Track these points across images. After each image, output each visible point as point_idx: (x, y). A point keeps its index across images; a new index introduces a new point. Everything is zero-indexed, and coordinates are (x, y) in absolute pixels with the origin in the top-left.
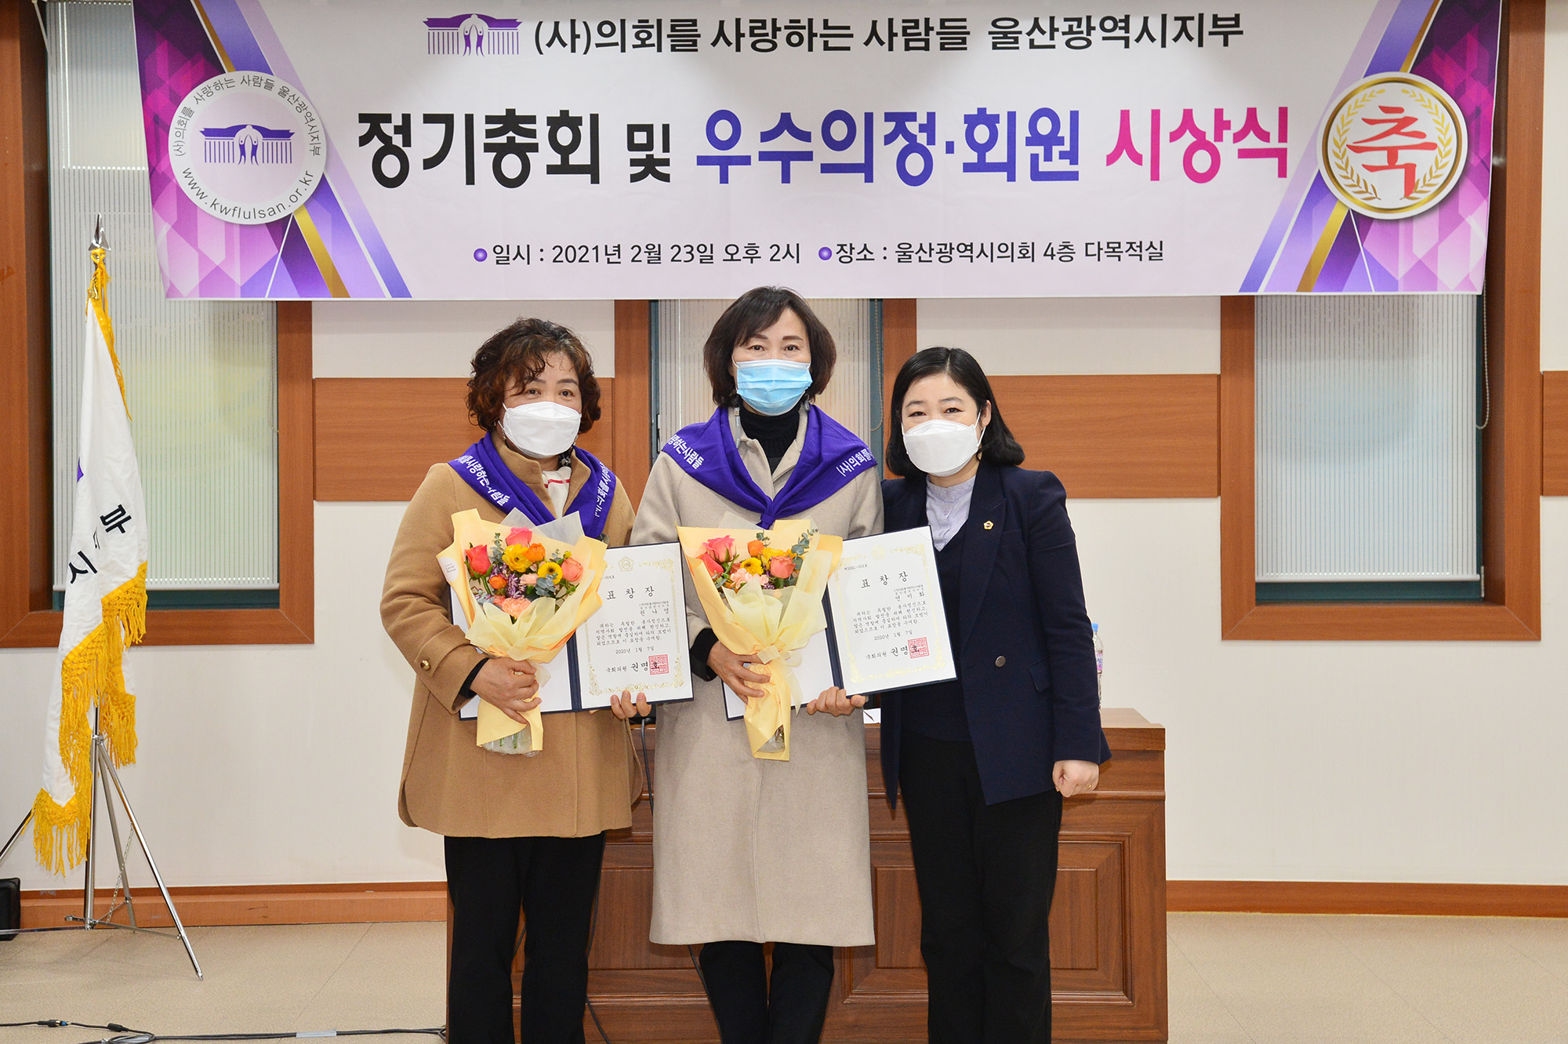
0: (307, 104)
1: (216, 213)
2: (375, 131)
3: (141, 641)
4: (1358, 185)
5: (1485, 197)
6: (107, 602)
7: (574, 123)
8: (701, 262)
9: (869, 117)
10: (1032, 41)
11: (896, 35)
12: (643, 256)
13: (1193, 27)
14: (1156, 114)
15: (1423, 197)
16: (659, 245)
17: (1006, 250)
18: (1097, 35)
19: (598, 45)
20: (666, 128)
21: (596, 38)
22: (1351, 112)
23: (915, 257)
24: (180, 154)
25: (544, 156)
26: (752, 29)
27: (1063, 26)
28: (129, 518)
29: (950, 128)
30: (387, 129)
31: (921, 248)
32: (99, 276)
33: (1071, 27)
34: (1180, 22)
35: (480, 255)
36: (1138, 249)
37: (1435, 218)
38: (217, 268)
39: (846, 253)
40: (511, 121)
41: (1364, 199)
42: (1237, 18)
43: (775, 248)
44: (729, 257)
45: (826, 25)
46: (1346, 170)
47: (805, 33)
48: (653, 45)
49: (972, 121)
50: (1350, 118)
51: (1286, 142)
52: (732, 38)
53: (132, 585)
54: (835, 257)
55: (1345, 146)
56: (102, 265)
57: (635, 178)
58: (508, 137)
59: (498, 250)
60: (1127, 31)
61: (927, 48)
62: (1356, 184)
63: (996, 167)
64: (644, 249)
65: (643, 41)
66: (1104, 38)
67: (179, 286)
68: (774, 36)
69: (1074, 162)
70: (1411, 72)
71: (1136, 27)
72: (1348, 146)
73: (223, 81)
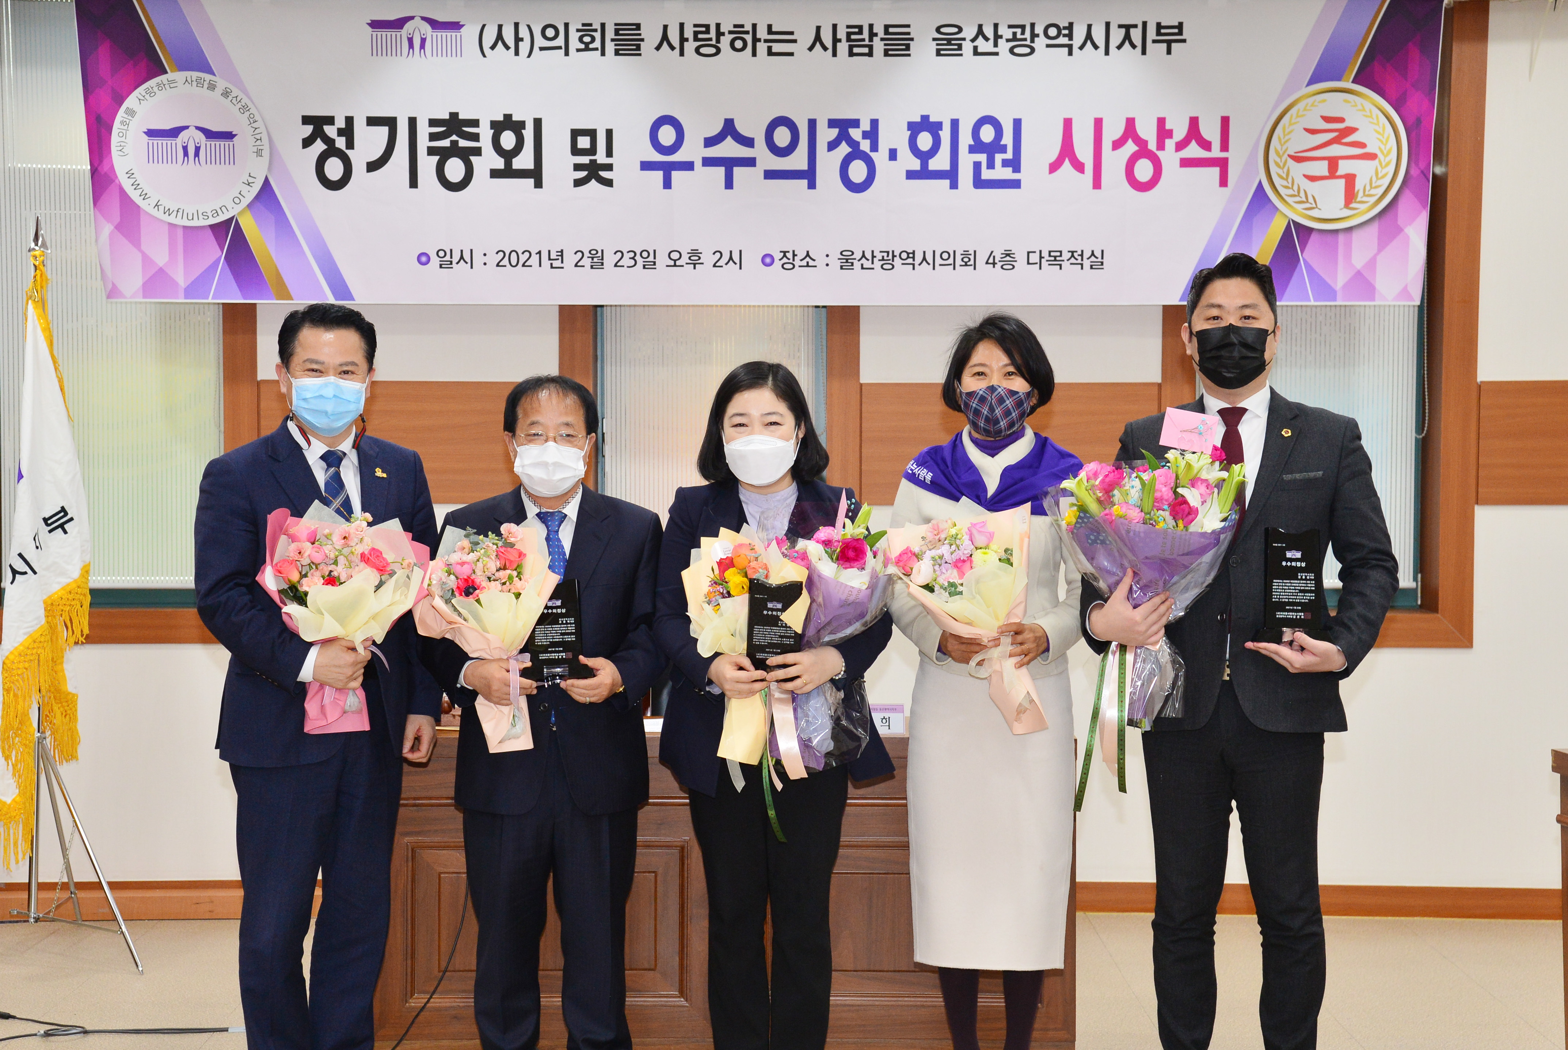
0: (250, 105)
1: (159, 214)
2: (318, 133)
3: (84, 641)
4: (1299, 195)
5: (1425, 207)
6: (50, 602)
7: (517, 127)
8: (644, 268)
9: (812, 124)
10: (975, 48)
11: (840, 41)
12: (587, 262)
13: (1136, 35)
14: (1098, 123)
15: (1363, 207)
16: (602, 251)
17: (948, 258)
18: (1041, 42)
19: (541, 49)
20: (609, 133)
21: (540, 41)
22: (1293, 121)
23: (857, 265)
24: (123, 154)
25: (489, 160)
26: (696, 34)
27: (1007, 33)
28: (71, 519)
29: (893, 135)
30: (331, 131)
31: (864, 256)
32: (38, 277)
33: (1015, 34)
34: (1123, 31)
35: (424, 259)
36: (1080, 258)
37: (1374, 228)
38: (161, 271)
39: (789, 259)
40: (454, 124)
41: (1305, 209)
42: (1180, 26)
43: (718, 255)
44: (672, 263)
45: (770, 31)
46: (1287, 180)
47: (749, 38)
48: (596, 49)
49: (915, 129)
50: (1291, 128)
51: (1228, 151)
52: (676, 42)
53: (74, 585)
54: (778, 264)
55: (1286, 156)
56: (41, 267)
57: (578, 183)
58: (451, 141)
59: (441, 254)
60: (1071, 39)
61: (870, 54)
62: (1296, 193)
63: (938, 175)
64: (587, 254)
65: (587, 44)
66: (1048, 46)
67: (121, 287)
68: (718, 41)
70: (1353, 82)
71: (1079, 34)
72: (1289, 156)
73: (165, 82)
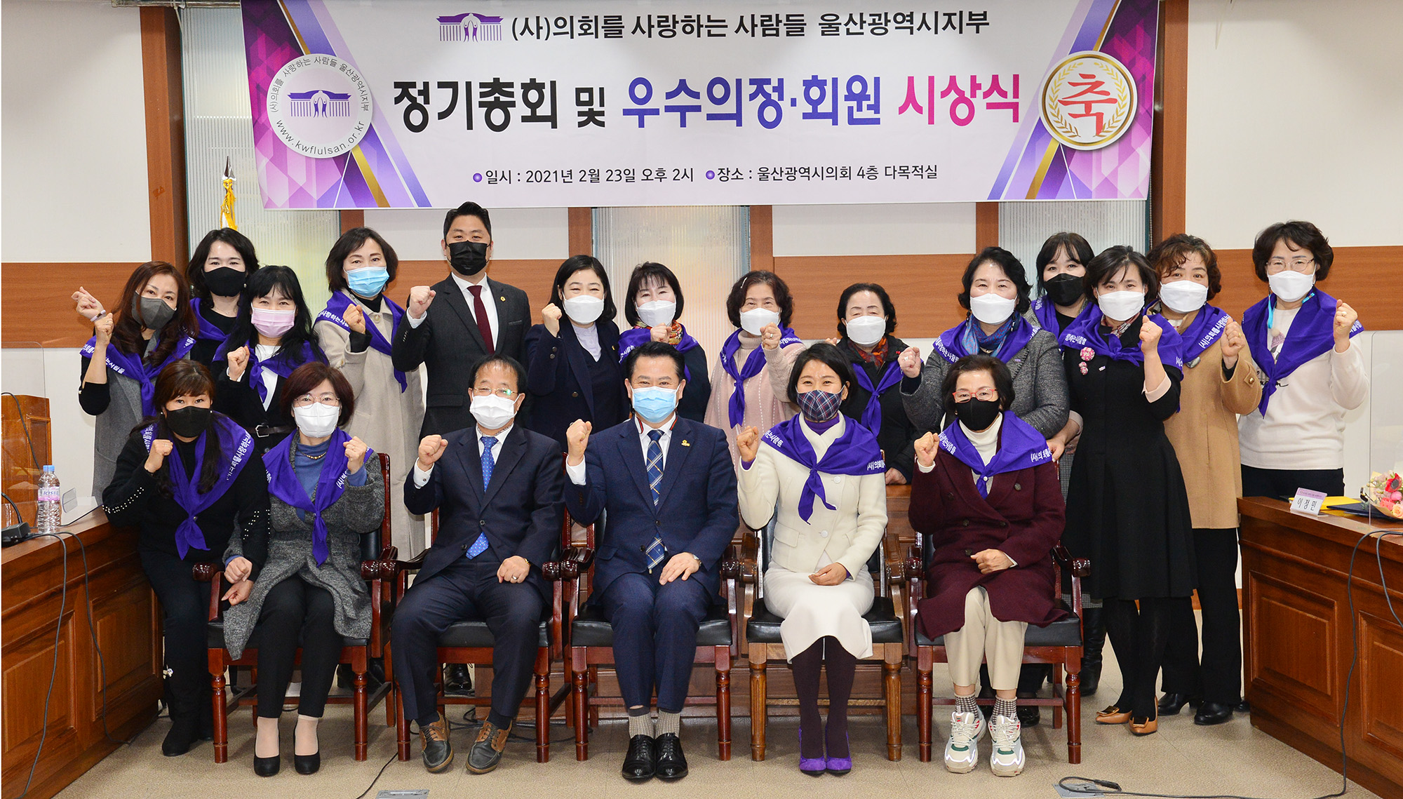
0: (359, 76)
1: (300, 151)
2: (405, 94)
4: (1065, 128)
5: (1149, 135)
7: (539, 87)
8: (627, 181)
9: (739, 82)
10: (848, 30)
11: (756, 26)
12: (588, 178)
13: (955, 20)
14: (931, 79)
15: (1108, 135)
16: (598, 170)
17: (832, 173)
18: (891, 25)
19: (555, 34)
20: (602, 90)
21: (554, 29)
22: (1061, 77)
23: (771, 177)
24: (275, 110)
25: (520, 110)
26: (659, 22)
27: (869, 20)
29: (794, 89)
30: (413, 92)
31: (775, 171)
32: (228, 197)
33: (874, 20)
34: (947, 17)
35: (478, 177)
36: (920, 171)
37: (1116, 149)
38: (301, 189)
39: (724, 174)
40: (496, 86)
41: (1070, 137)
42: (985, 14)
43: (677, 172)
44: (646, 178)
45: (709, 20)
46: (1057, 117)
47: (695, 25)
48: (592, 34)
49: (808, 85)
50: (1060, 82)
51: (1018, 98)
52: (646, 28)
54: (717, 177)
55: (1057, 100)
56: (231, 190)
57: (581, 124)
58: (495, 97)
59: (489, 174)
60: (912, 23)
61: (777, 35)
62: (1064, 126)
63: (824, 116)
64: (588, 173)
65: (585, 30)
66: (897, 28)
67: (275, 200)
68: (674, 27)
69: (877, 112)
70: (1100, 51)
71: (917, 20)
72: (1059, 101)
73: (302, 61)
